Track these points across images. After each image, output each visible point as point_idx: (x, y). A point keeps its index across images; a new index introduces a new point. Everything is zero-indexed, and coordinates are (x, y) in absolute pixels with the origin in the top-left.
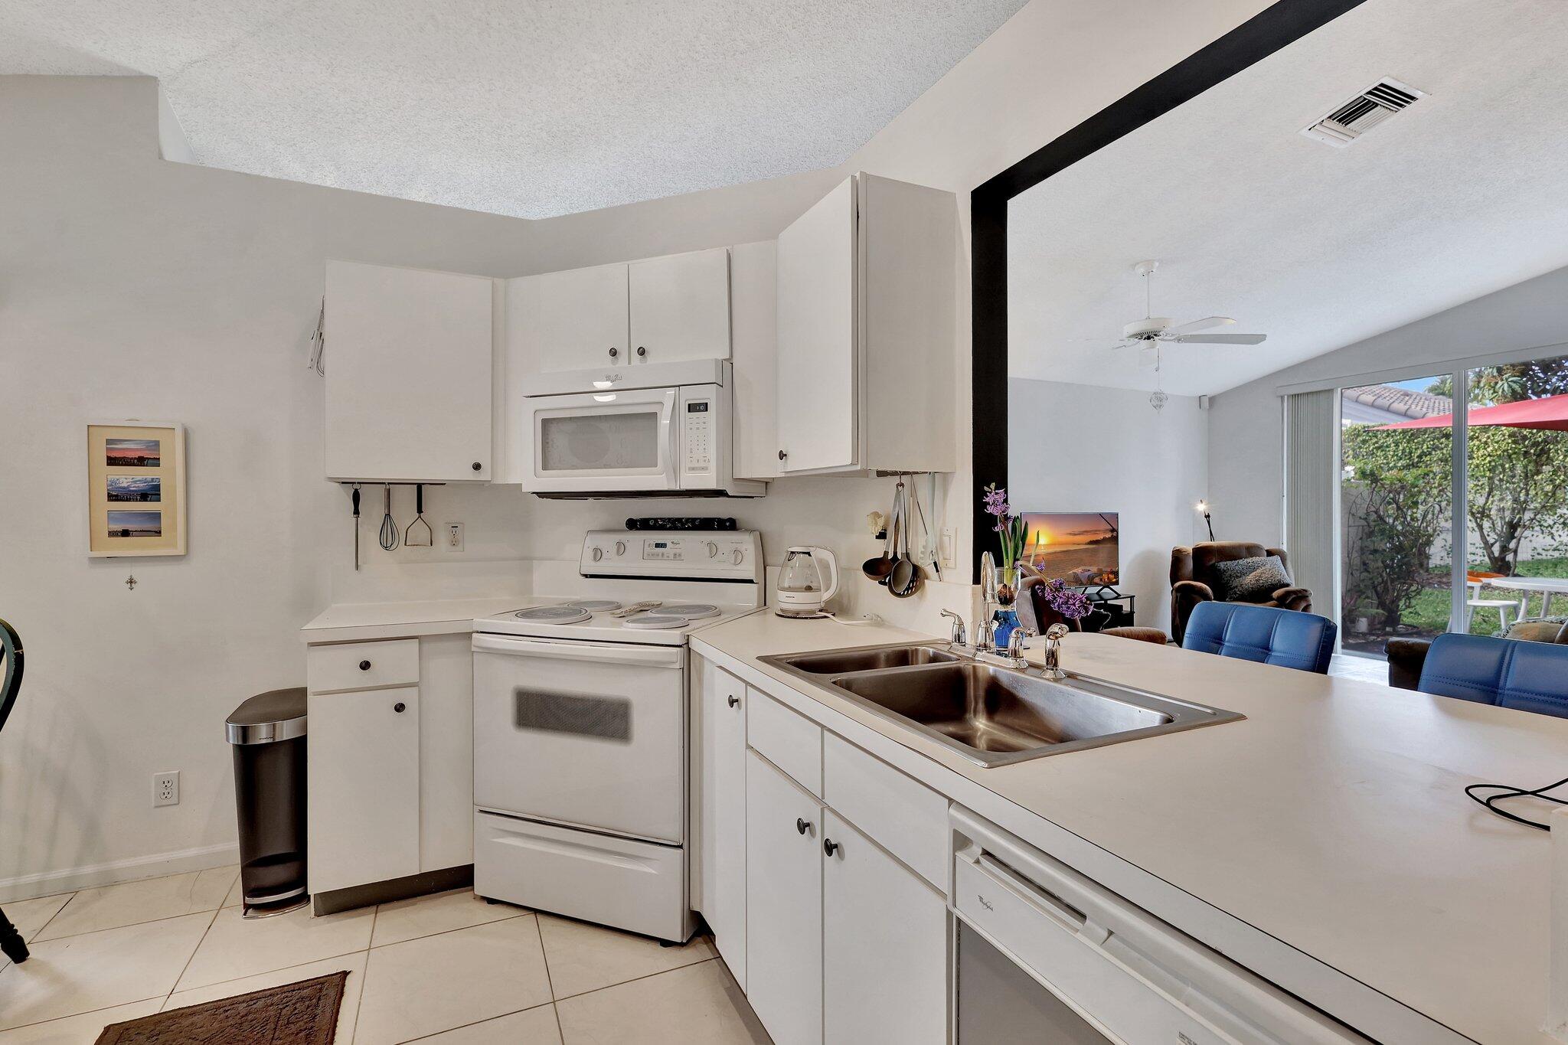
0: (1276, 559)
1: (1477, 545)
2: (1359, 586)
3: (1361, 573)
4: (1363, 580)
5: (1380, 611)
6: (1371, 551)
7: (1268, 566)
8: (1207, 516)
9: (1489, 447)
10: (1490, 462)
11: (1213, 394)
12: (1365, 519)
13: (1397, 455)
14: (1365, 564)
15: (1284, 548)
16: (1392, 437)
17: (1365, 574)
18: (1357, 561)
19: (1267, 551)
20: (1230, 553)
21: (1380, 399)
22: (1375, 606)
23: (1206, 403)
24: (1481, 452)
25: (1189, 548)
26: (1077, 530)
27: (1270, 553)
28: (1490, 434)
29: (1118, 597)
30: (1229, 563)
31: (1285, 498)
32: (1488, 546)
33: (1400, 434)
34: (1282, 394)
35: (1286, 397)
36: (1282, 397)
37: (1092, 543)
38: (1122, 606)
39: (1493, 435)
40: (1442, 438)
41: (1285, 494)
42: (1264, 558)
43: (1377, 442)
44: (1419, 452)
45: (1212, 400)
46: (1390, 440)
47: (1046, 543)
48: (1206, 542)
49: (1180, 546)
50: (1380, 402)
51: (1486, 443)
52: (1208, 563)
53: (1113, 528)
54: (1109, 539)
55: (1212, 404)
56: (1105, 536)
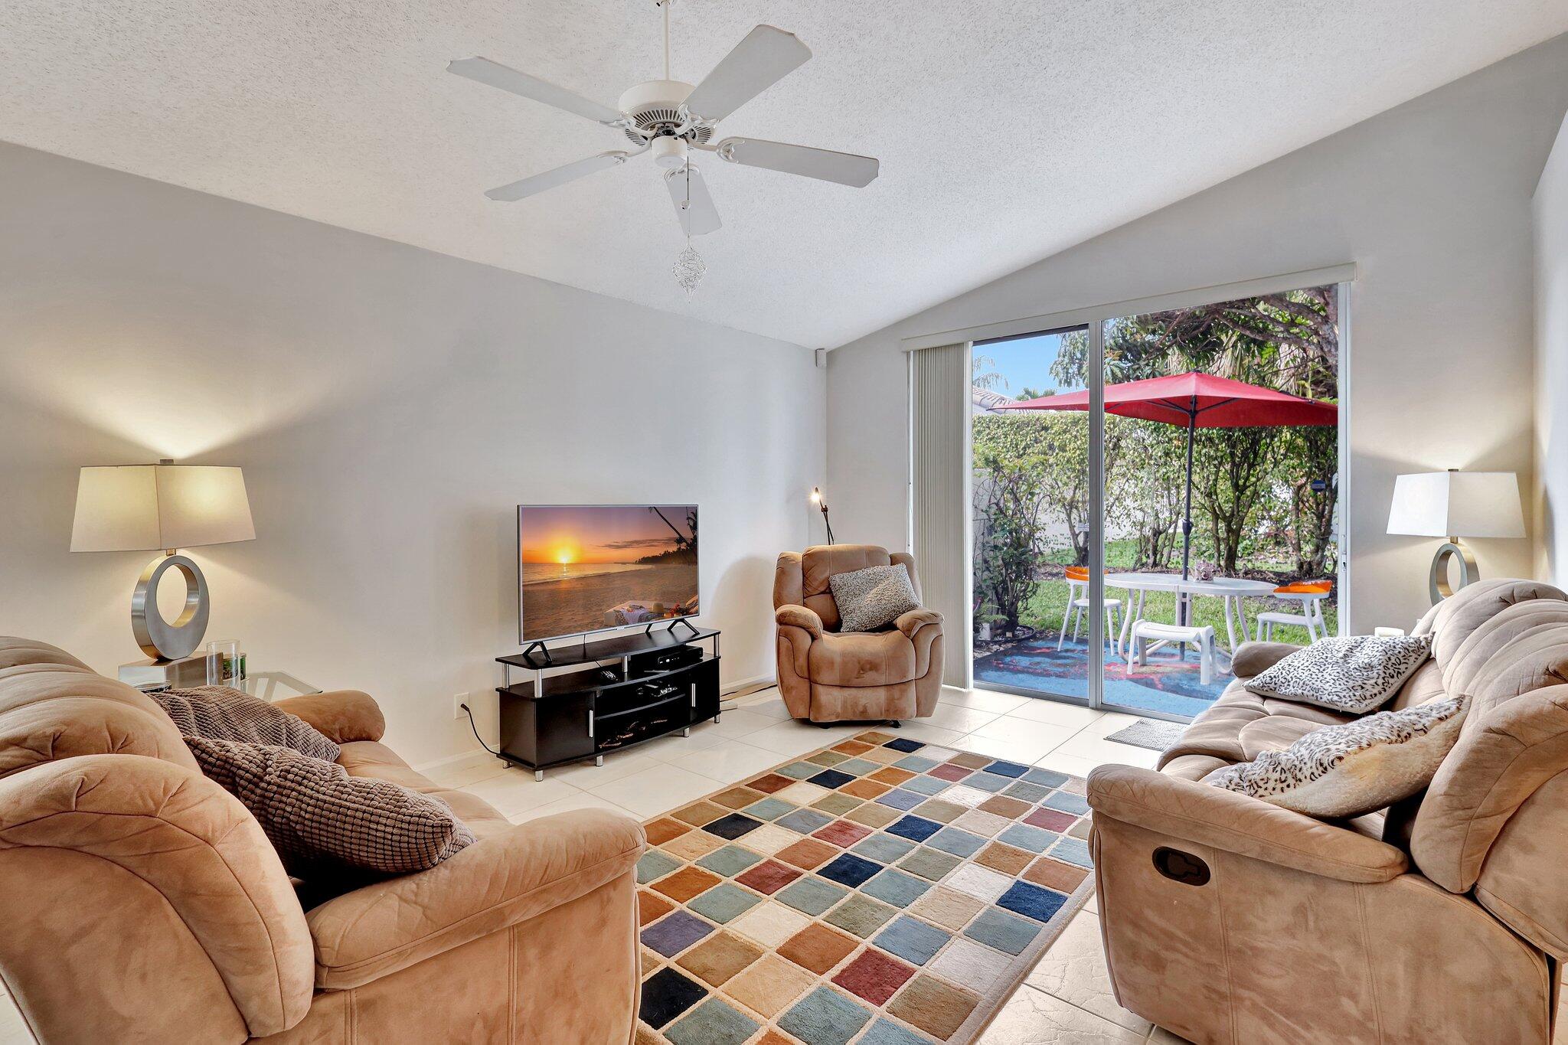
0: (901, 567)
1: (1065, 536)
2: (981, 586)
3: (983, 572)
4: (985, 580)
5: (1001, 616)
6: (991, 547)
7: (891, 580)
8: (825, 510)
9: (1078, 440)
10: (1079, 455)
11: (833, 347)
12: (986, 511)
13: (1006, 447)
14: (986, 561)
15: (911, 551)
16: (1002, 428)
17: (986, 573)
18: (980, 560)
19: (891, 557)
20: (850, 561)
21: (986, 399)
22: (995, 611)
23: (823, 360)
24: (1072, 446)
25: (798, 555)
27: (894, 560)
28: (1078, 428)
29: (696, 635)
30: (846, 575)
31: (911, 485)
32: (1075, 536)
33: (1008, 425)
34: (907, 349)
35: (912, 353)
36: (908, 353)
37: (645, 561)
38: (701, 649)
39: (1081, 429)
40: (1042, 430)
41: (912, 482)
42: (886, 568)
43: (989, 434)
44: (1024, 444)
45: (831, 355)
46: (1000, 432)
47: (570, 562)
48: (821, 546)
49: (789, 552)
50: (985, 402)
51: (1076, 437)
52: (820, 575)
53: (687, 534)
54: (679, 553)
55: (830, 359)
56: (673, 548)
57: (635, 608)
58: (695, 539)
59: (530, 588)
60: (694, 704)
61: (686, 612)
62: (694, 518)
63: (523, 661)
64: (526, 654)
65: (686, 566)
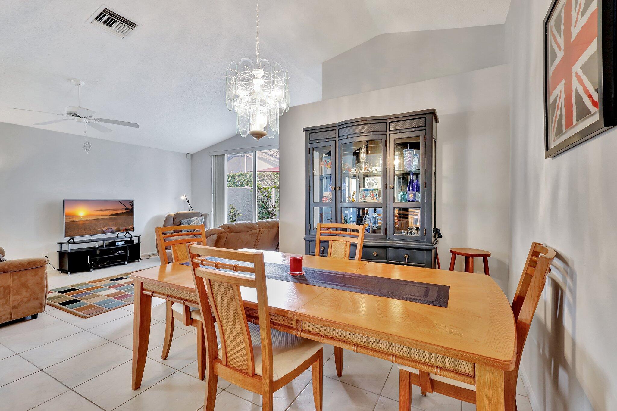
8: (188, 201)
11: (193, 153)
20: (188, 216)
23: (189, 156)
25: (174, 214)
26: (103, 208)
27: (201, 215)
29: (132, 237)
30: (185, 220)
31: (213, 195)
34: (212, 155)
37: (113, 215)
38: (134, 240)
41: (213, 193)
42: (198, 217)
45: (192, 155)
47: (84, 215)
48: (180, 211)
49: (170, 214)
52: (177, 220)
53: (130, 207)
54: (126, 213)
55: (192, 157)
56: (124, 211)
57: (109, 229)
58: (133, 209)
59: (67, 223)
60: (129, 256)
61: (129, 230)
62: (132, 202)
63: (68, 243)
64: (68, 242)
65: (129, 217)
